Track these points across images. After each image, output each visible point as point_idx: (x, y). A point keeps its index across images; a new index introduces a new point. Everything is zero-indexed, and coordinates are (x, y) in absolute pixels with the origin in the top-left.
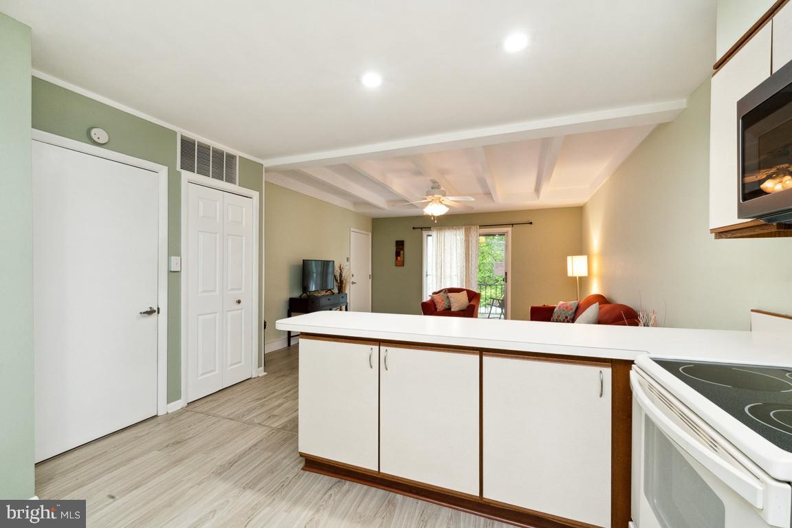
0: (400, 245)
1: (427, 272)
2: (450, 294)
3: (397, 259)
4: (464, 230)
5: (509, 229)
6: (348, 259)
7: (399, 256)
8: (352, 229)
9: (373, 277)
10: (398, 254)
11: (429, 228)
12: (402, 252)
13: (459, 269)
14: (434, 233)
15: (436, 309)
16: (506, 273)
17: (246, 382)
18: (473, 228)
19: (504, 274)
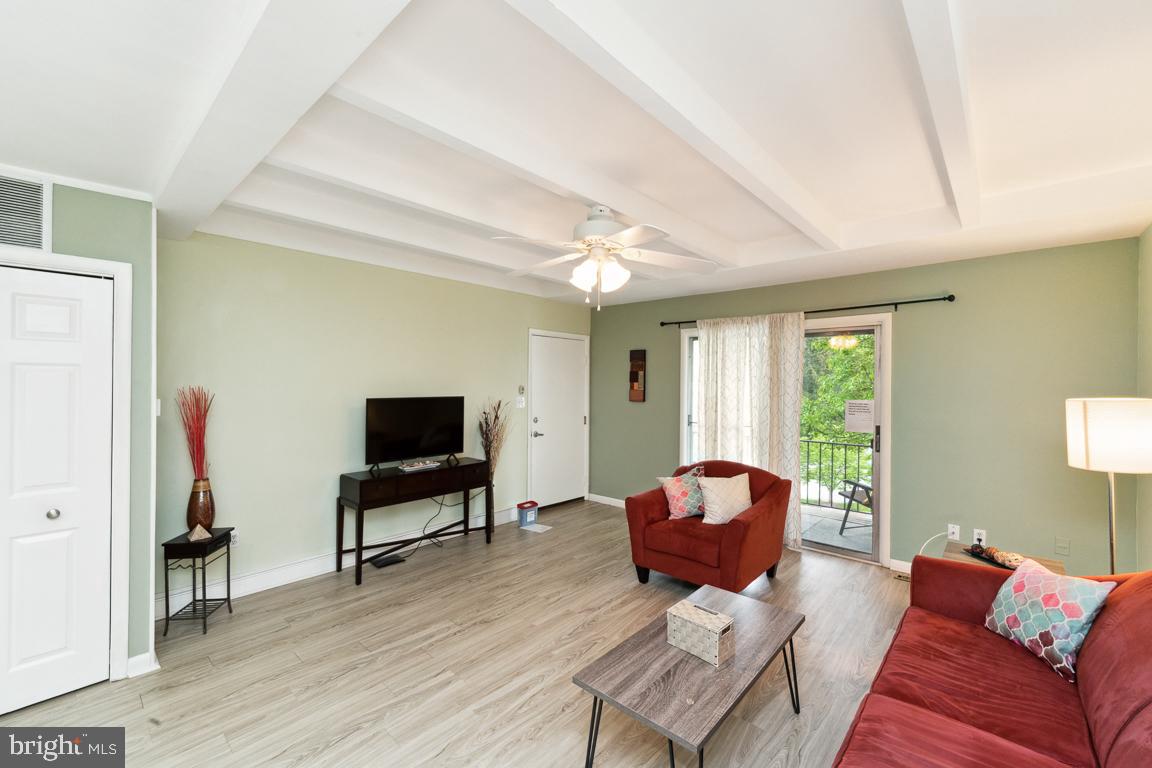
0: (638, 358)
1: (690, 416)
2: (704, 481)
3: (632, 387)
4: (767, 322)
5: (886, 318)
6: (522, 390)
7: (637, 381)
8: (532, 331)
9: (593, 420)
10: (634, 378)
11: (692, 323)
12: (641, 373)
13: (756, 412)
14: (702, 332)
15: (669, 514)
16: (878, 429)
17: (78, 695)
18: (790, 318)
19: (872, 431)
